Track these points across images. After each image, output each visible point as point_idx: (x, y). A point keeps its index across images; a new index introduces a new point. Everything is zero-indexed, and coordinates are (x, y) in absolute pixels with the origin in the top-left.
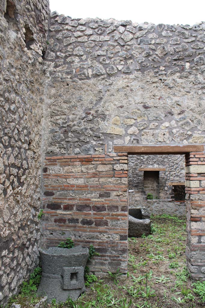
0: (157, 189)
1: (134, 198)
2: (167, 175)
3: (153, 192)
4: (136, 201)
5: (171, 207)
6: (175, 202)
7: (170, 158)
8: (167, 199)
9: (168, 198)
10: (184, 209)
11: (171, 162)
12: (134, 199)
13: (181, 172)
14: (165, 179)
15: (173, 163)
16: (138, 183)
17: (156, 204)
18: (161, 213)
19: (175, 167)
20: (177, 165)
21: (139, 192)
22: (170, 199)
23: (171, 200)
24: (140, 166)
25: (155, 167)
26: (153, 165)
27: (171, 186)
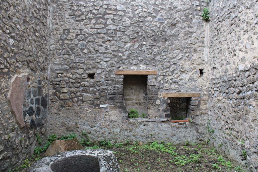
0: (145, 103)
1: (108, 116)
2: (160, 81)
3: (138, 106)
4: (112, 121)
5: (165, 131)
6: (171, 123)
7: (164, 55)
8: (159, 119)
9: (161, 116)
10: (184, 133)
11: (166, 60)
12: (107, 119)
13: (181, 77)
14: (156, 87)
15: (169, 62)
16: (115, 93)
17: (142, 126)
18: (149, 140)
19: (171, 69)
20: (175, 66)
21: (116, 108)
22: (163, 118)
23: (165, 119)
24: (118, 66)
25: (142, 69)
26: (138, 66)
27: (166, 98)
